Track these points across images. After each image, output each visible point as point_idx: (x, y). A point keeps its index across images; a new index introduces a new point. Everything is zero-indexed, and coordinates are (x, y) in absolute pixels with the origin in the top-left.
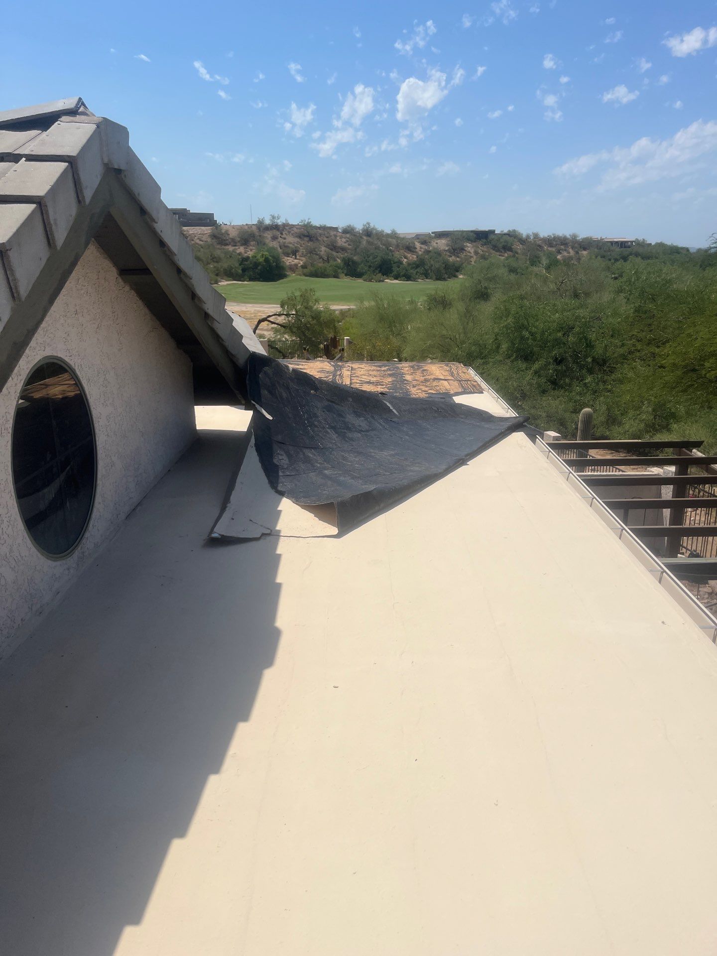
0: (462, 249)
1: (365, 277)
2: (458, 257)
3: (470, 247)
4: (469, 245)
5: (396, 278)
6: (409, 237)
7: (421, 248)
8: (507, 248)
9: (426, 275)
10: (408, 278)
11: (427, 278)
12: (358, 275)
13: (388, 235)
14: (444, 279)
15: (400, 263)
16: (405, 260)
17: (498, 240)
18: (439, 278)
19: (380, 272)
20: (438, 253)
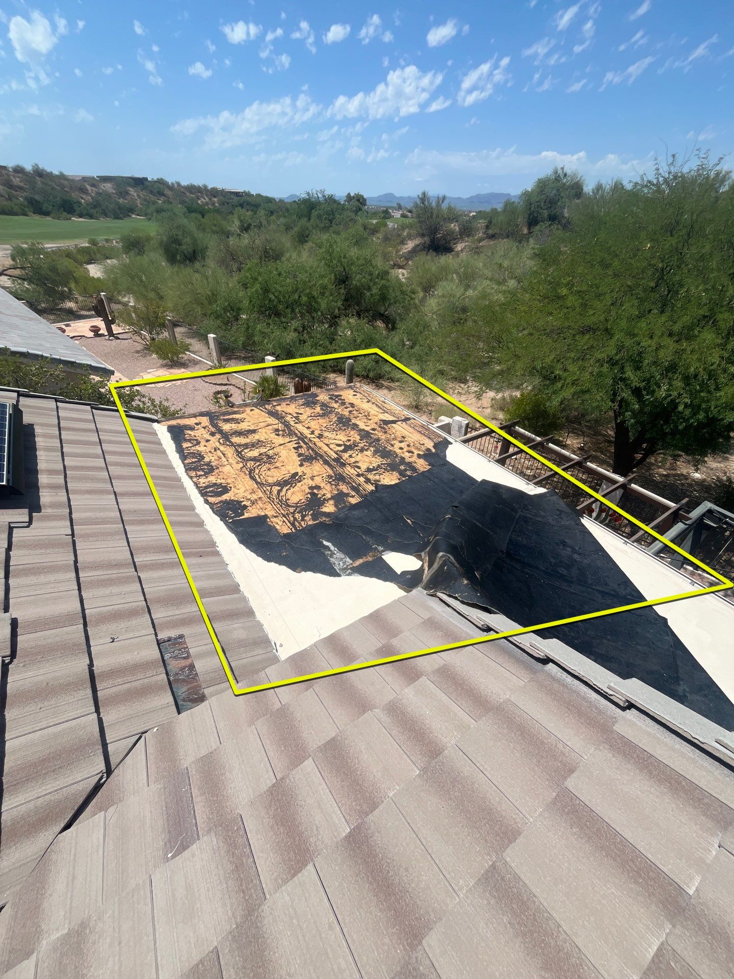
0: (127, 193)
1: (53, 215)
2: (126, 199)
3: (132, 191)
4: (131, 189)
5: (81, 216)
6: (77, 179)
7: (92, 190)
8: (160, 194)
9: (105, 214)
10: (91, 217)
11: (107, 217)
12: (47, 214)
13: (57, 176)
14: (121, 219)
15: (80, 203)
16: (83, 201)
17: (152, 186)
18: (117, 217)
19: (64, 211)
20: (108, 195)
